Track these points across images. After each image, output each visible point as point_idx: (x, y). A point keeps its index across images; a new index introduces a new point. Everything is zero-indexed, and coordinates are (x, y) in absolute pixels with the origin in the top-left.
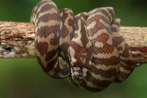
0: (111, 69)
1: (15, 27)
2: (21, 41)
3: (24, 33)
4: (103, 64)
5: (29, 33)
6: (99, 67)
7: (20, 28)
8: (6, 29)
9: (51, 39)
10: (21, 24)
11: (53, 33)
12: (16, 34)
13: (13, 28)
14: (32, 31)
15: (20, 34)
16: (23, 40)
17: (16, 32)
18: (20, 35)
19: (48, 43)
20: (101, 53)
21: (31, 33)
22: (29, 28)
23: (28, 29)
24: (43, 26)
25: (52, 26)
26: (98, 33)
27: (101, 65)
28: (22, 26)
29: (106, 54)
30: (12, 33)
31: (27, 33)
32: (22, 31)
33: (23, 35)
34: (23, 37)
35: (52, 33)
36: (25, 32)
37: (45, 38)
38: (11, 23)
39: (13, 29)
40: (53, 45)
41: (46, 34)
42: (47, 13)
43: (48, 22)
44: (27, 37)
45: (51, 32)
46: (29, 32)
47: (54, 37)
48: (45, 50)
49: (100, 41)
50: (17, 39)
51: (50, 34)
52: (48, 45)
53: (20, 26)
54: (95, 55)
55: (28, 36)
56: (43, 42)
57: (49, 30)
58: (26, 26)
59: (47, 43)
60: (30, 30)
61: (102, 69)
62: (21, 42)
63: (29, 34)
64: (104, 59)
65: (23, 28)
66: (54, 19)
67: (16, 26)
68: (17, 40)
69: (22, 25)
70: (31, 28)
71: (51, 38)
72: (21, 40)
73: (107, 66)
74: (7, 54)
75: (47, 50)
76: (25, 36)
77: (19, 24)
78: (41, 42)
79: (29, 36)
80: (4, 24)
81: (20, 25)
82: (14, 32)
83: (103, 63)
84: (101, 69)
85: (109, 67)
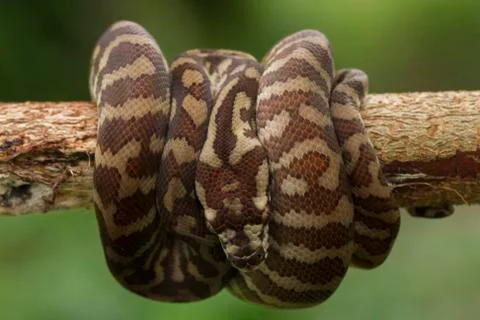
0: (327, 258)
1: (39, 120)
2: (57, 164)
3: (63, 139)
4: (302, 245)
5: (78, 139)
6: (290, 253)
7: (54, 123)
8: (10, 131)
9: (130, 160)
10: (55, 110)
11: (138, 140)
12: (38, 143)
13: (32, 126)
14: (91, 132)
15: (52, 143)
16: (62, 161)
17: (38, 138)
18: (51, 146)
19: (120, 172)
20: (298, 211)
21: (85, 138)
22: (80, 122)
23: (79, 125)
24: (111, 117)
25: (133, 119)
26: (294, 153)
27: (295, 247)
28: (60, 117)
29: (311, 216)
30: (26, 141)
31: (74, 140)
32: (59, 132)
33: (60, 147)
34: (62, 150)
35: (134, 140)
36: (66, 136)
37: (114, 154)
38: (25, 109)
39: (30, 128)
40: (135, 177)
41: (116, 143)
42: (124, 76)
43: (125, 104)
44: (74, 151)
45: (130, 139)
46: (80, 134)
47: (141, 154)
48: (113, 193)
49: (298, 177)
50: (42, 159)
51: (126, 143)
52: (120, 176)
53: (55, 116)
54: (278, 215)
55: (75, 147)
56: (106, 166)
57: (124, 132)
58: (72, 115)
59: (117, 171)
60: (82, 129)
61: (298, 258)
62: (57, 167)
63: (80, 141)
64: (303, 228)
65: (60, 124)
66: (141, 96)
67: (41, 117)
68: (44, 163)
69: (59, 112)
70: (85, 121)
71: (130, 155)
72: (56, 161)
73: (312, 249)
74: (21, 203)
75: (117, 194)
76: (66, 148)
77: (51, 110)
78: (103, 166)
79: (79, 149)
80: (5, 114)
81: (53, 114)
82: (32, 137)
83: (302, 242)
84: (294, 260)
85: (320, 254)
